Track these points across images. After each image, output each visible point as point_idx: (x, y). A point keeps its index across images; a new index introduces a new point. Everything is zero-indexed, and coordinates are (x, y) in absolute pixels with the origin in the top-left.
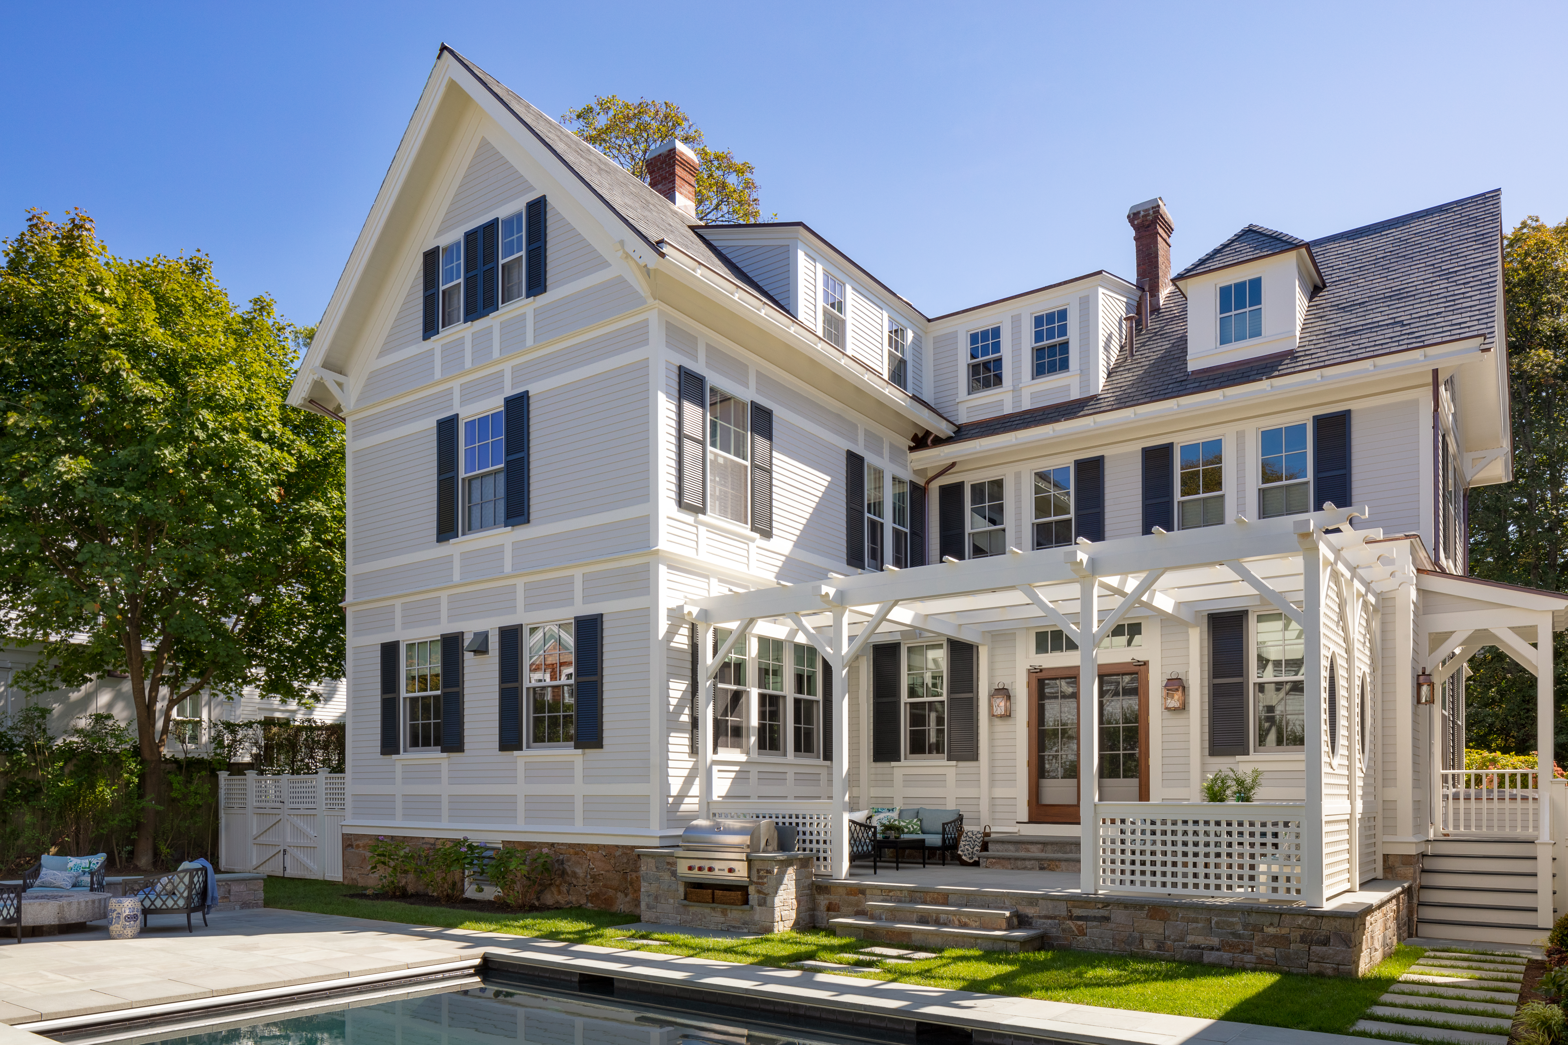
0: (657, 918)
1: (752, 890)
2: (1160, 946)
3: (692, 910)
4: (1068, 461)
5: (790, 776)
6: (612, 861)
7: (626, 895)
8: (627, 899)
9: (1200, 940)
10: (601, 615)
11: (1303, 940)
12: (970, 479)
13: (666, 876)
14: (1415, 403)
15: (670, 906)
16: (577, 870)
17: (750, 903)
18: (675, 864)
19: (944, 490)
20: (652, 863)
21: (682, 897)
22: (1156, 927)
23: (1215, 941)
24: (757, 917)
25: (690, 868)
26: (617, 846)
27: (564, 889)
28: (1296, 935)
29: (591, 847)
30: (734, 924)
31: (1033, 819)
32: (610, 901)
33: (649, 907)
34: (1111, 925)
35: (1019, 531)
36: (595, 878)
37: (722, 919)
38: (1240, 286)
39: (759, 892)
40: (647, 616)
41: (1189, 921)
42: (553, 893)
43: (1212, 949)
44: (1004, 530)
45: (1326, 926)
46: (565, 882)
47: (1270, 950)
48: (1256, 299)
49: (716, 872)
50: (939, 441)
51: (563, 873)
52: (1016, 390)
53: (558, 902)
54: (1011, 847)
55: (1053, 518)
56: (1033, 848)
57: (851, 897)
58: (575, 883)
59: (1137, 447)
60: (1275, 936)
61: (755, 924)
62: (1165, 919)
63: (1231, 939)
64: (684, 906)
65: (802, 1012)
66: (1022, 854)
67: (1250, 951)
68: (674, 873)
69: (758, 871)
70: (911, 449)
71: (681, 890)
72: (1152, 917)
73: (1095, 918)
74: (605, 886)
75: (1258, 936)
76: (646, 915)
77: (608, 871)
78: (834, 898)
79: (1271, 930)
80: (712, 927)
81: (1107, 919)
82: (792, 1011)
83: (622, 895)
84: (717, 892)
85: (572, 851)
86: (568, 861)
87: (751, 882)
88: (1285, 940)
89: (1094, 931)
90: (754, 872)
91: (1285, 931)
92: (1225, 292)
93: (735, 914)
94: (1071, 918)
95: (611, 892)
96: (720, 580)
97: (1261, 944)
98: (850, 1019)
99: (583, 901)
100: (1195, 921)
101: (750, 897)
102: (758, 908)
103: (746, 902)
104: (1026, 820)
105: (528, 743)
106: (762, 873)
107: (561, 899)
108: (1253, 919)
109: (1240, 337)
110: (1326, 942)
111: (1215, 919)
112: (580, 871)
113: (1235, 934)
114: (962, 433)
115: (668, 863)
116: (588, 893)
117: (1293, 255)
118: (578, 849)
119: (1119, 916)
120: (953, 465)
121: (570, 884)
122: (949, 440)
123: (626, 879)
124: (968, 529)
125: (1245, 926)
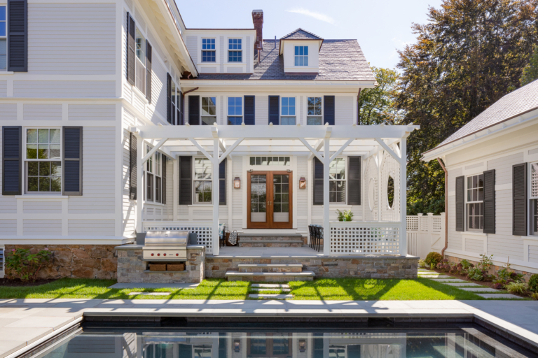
0: (128, 280)
1: (187, 263)
2: (356, 273)
3: (150, 275)
4: (242, 95)
5: (154, 210)
6: (90, 253)
7: (99, 270)
8: (100, 271)
9: (370, 270)
10: (82, 127)
11: (403, 267)
12: (202, 95)
13: (134, 259)
14: (352, 97)
15: (137, 275)
16: (64, 258)
17: (187, 269)
18: (142, 253)
19: (191, 98)
20: (125, 253)
21: (145, 268)
22: (355, 267)
23: (375, 270)
24: (190, 275)
25: (152, 255)
26: (93, 245)
27: (55, 268)
28: (400, 266)
29: (75, 246)
30: (177, 279)
31: (249, 227)
32: (88, 273)
33: (122, 275)
34: (338, 267)
35: (222, 118)
36: (77, 262)
37: (170, 278)
38: (301, 47)
39: (192, 264)
40: (113, 131)
41: (366, 263)
42: (46, 271)
43: (374, 273)
44: (215, 117)
45: (410, 262)
46: (55, 265)
47: (393, 272)
48: (306, 53)
49: (167, 256)
50: (192, 78)
51: (54, 260)
52: (222, 65)
53: (50, 276)
54: (249, 238)
55: (235, 115)
56: (258, 238)
57: (225, 263)
58: (62, 265)
59: (267, 95)
60: (394, 267)
61: (189, 279)
62: (357, 264)
63: (380, 269)
64: (146, 273)
65: (308, 320)
66: (254, 241)
67: (386, 272)
68: (140, 258)
69: (191, 254)
70: (181, 78)
71: (144, 266)
72: (353, 263)
73: (332, 265)
74: (84, 266)
75: (389, 267)
76: (120, 279)
77: (86, 258)
78: (216, 264)
79: (393, 265)
80: (163, 282)
81: (336, 265)
82: (302, 320)
83: (97, 270)
84: (168, 265)
85: (60, 249)
86: (57, 254)
87: (188, 260)
88: (397, 268)
89: (331, 269)
90: (189, 255)
91: (397, 265)
92: (296, 48)
93: (177, 275)
94: (323, 265)
95: (88, 269)
96: (138, 120)
97: (390, 270)
98: (334, 321)
99: (68, 274)
100: (368, 263)
101: (187, 267)
102: (191, 271)
103: (185, 269)
104: (246, 227)
105: (25, 191)
106: (193, 255)
107: (53, 275)
108: (387, 262)
109: (301, 65)
110: (410, 268)
111: (375, 262)
112: (66, 259)
113: (382, 267)
114: (201, 76)
115: (136, 253)
116: (72, 270)
117: (318, 41)
118: (65, 248)
119: (341, 263)
120: (197, 88)
121: (59, 266)
122: (195, 78)
123: (99, 262)
124: (201, 115)
125: (385, 264)
